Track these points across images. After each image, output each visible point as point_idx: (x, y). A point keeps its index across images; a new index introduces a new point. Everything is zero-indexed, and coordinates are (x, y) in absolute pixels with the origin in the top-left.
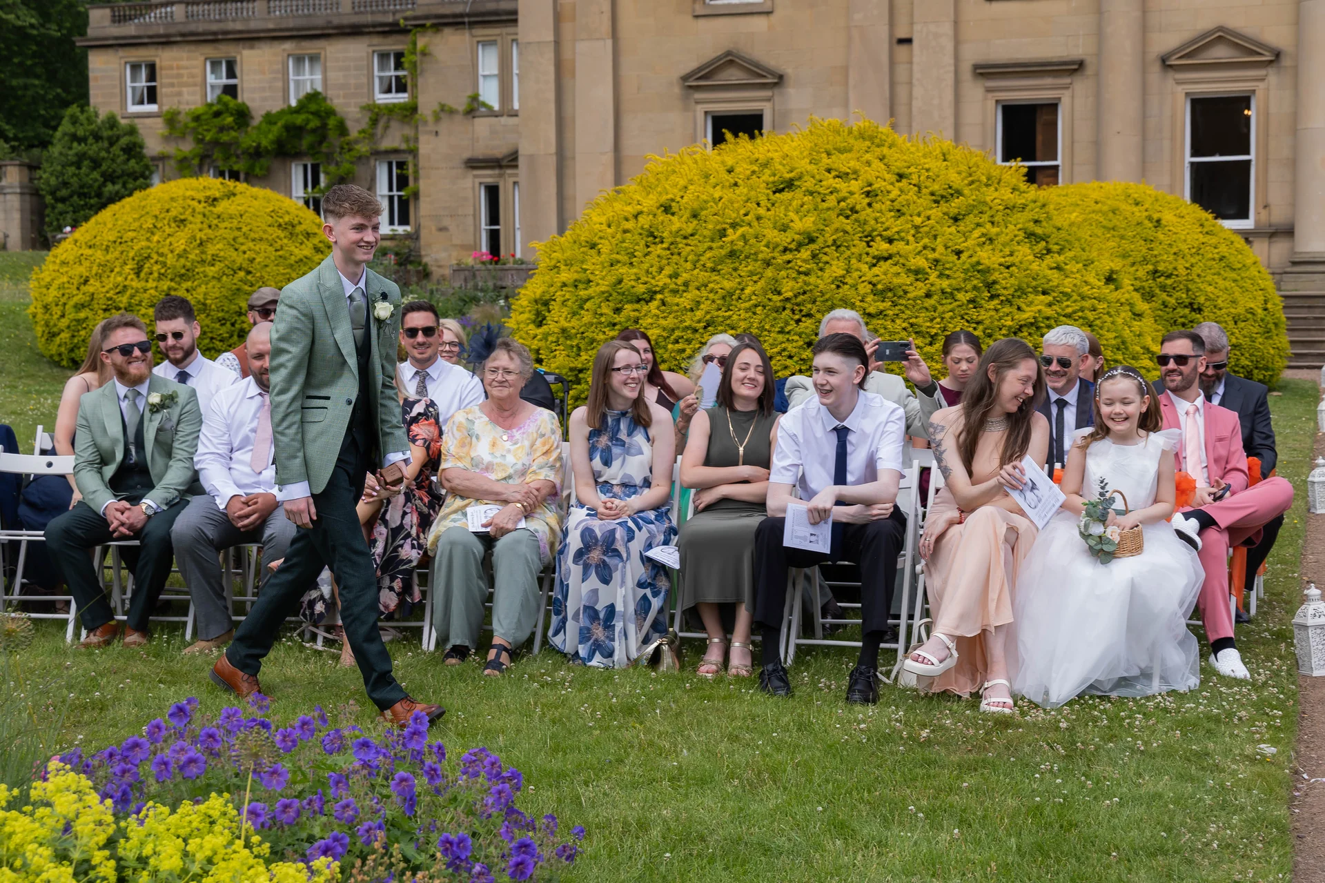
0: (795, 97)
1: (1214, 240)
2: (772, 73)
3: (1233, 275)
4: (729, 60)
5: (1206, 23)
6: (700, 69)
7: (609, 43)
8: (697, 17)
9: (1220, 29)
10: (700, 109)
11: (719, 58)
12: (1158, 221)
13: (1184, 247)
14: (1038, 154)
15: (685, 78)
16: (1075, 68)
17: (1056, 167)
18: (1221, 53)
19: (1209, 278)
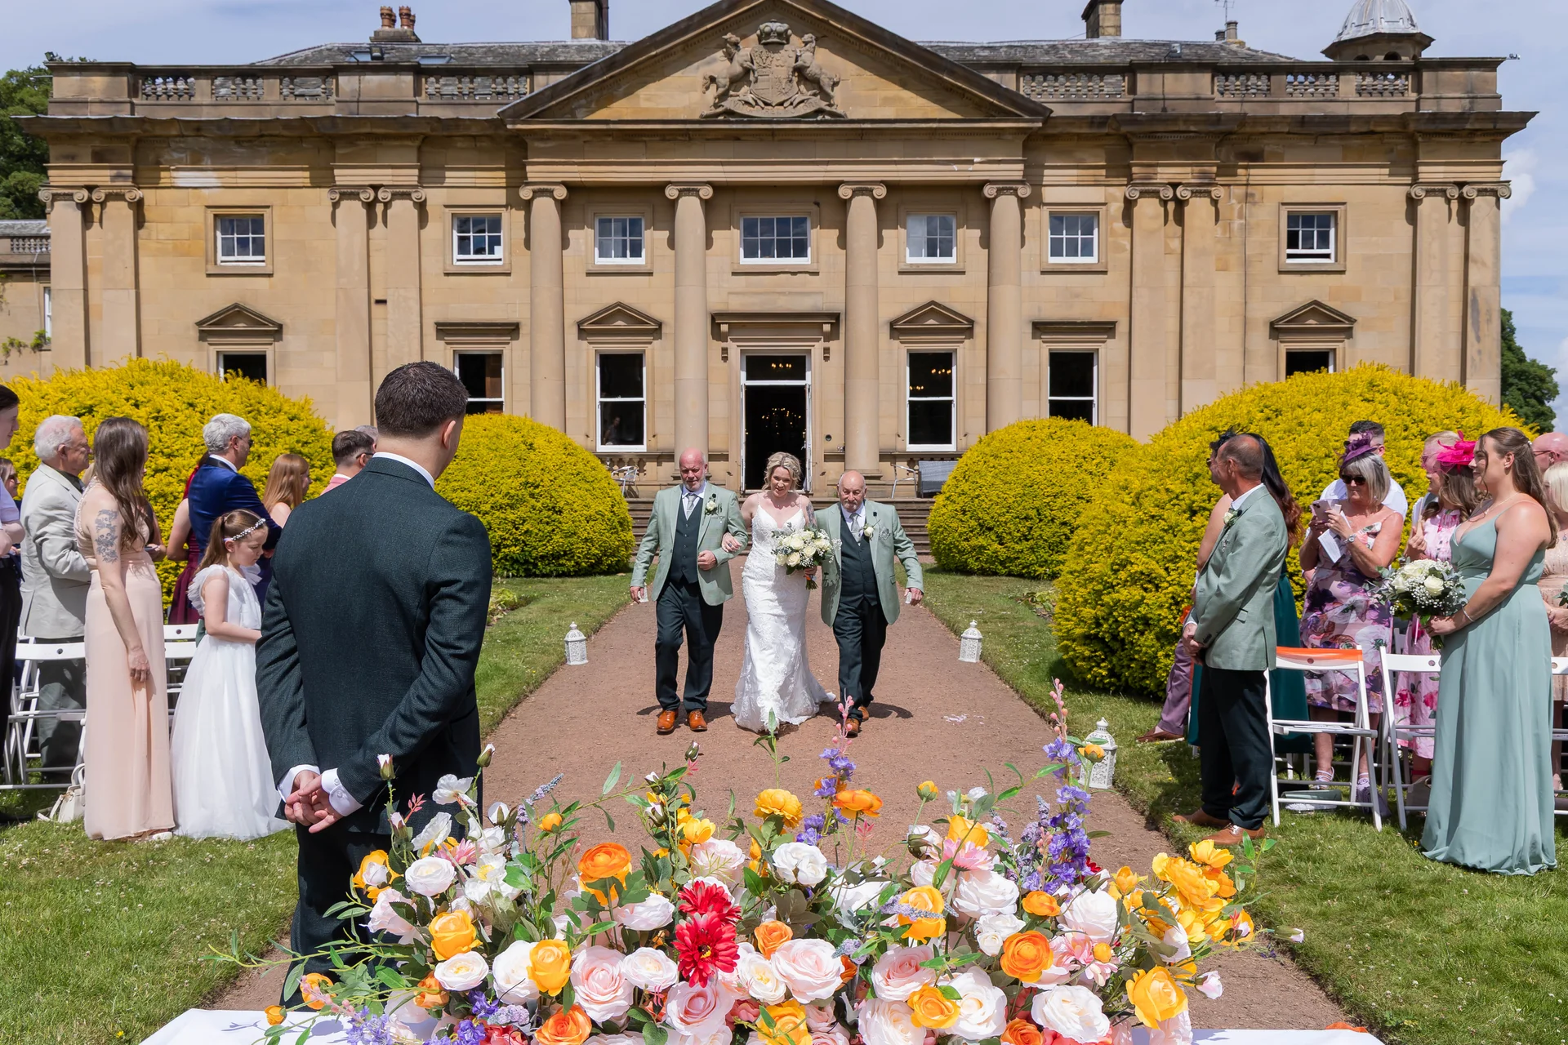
0: (291, 341)
1: (573, 459)
2: (273, 323)
3: (587, 486)
4: (236, 312)
5: (609, 300)
6: (212, 317)
7: (133, 292)
8: (209, 275)
9: (619, 304)
10: (213, 350)
11: (227, 309)
12: (531, 445)
13: (550, 464)
14: (487, 392)
15: (200, 324)
16: (511, 330)
17: (501, 403)
18: (620, 324)
19: (568, 488)
